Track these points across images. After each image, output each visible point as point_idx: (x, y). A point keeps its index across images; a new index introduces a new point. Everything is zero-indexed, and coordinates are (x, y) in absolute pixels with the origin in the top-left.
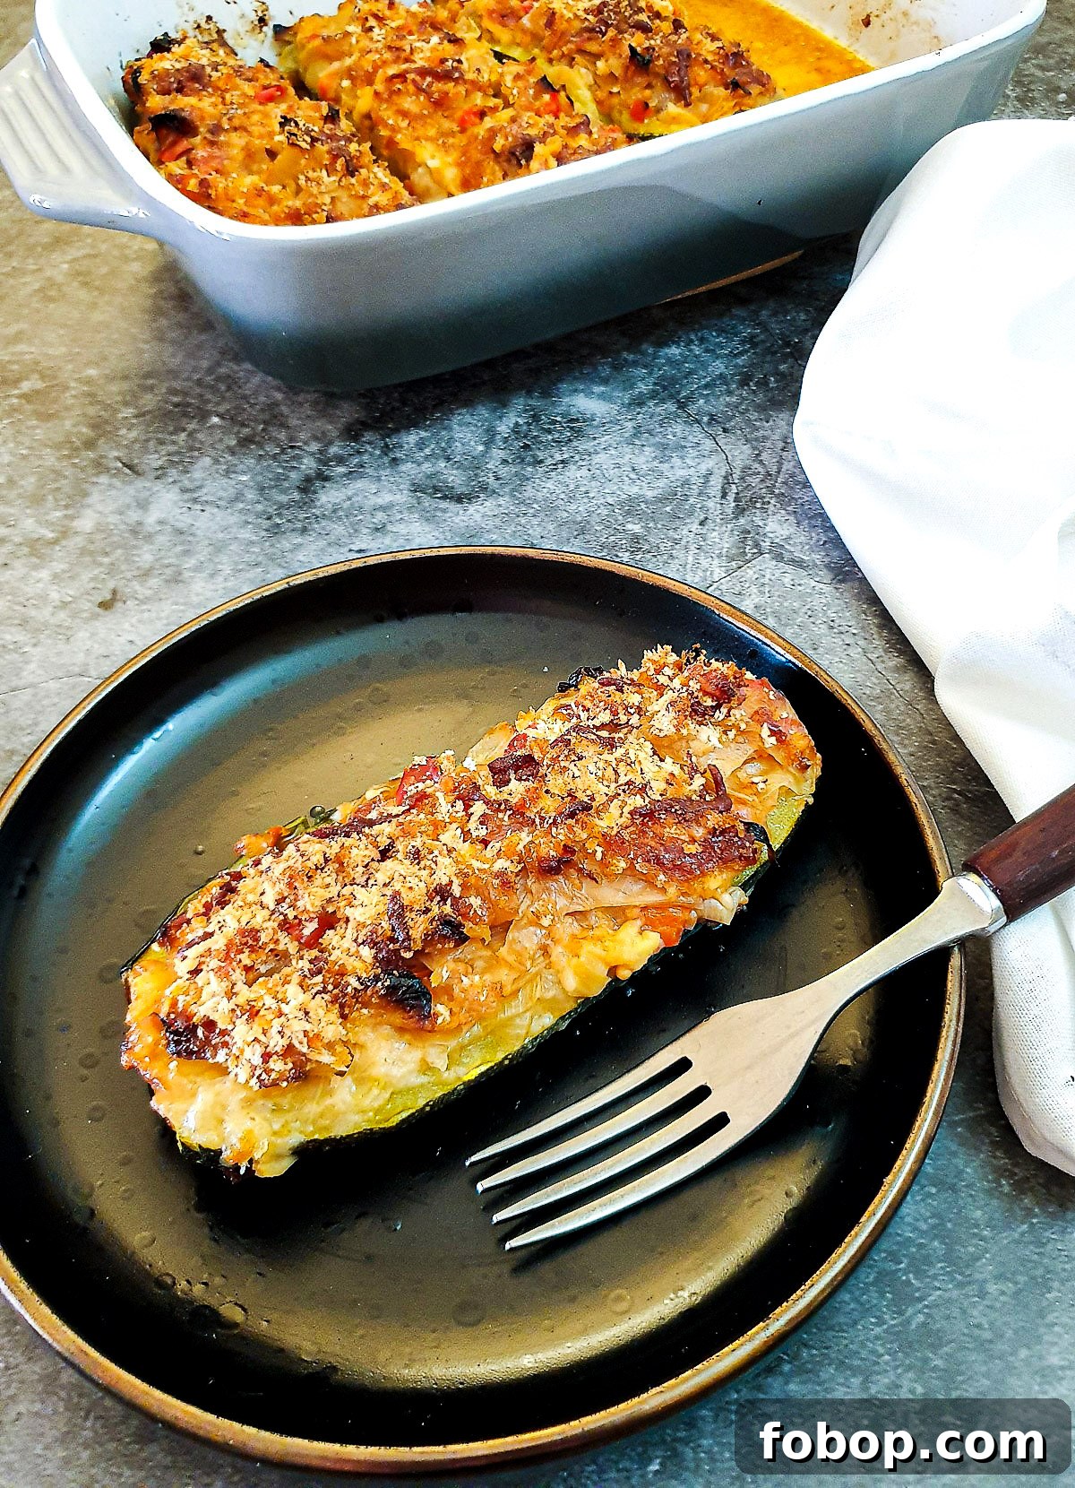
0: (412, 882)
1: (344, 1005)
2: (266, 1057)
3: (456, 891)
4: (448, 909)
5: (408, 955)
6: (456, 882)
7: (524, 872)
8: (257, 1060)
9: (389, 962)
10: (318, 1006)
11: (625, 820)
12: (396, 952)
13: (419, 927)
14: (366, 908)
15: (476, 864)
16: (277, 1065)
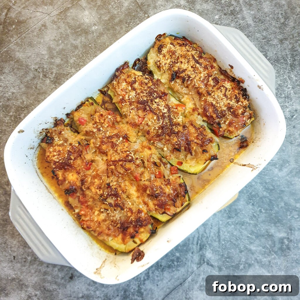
0: (190, 72)
1: (169, 69)
2: (159, 61)
3: (190, 79)
4: (187, 78)
5: (178, 75)
6: (192, 78)
7: (197, 88)
8: (158, 60)
9: (176, 73)
10: (167, 65)
11: (210, 102)
12: (178, 73)
13: (183, 75)
14: (184, 66)
15: (195, 80)
16: (158, 63)
